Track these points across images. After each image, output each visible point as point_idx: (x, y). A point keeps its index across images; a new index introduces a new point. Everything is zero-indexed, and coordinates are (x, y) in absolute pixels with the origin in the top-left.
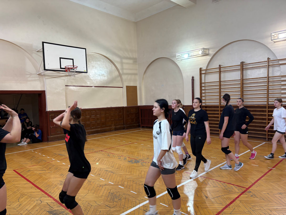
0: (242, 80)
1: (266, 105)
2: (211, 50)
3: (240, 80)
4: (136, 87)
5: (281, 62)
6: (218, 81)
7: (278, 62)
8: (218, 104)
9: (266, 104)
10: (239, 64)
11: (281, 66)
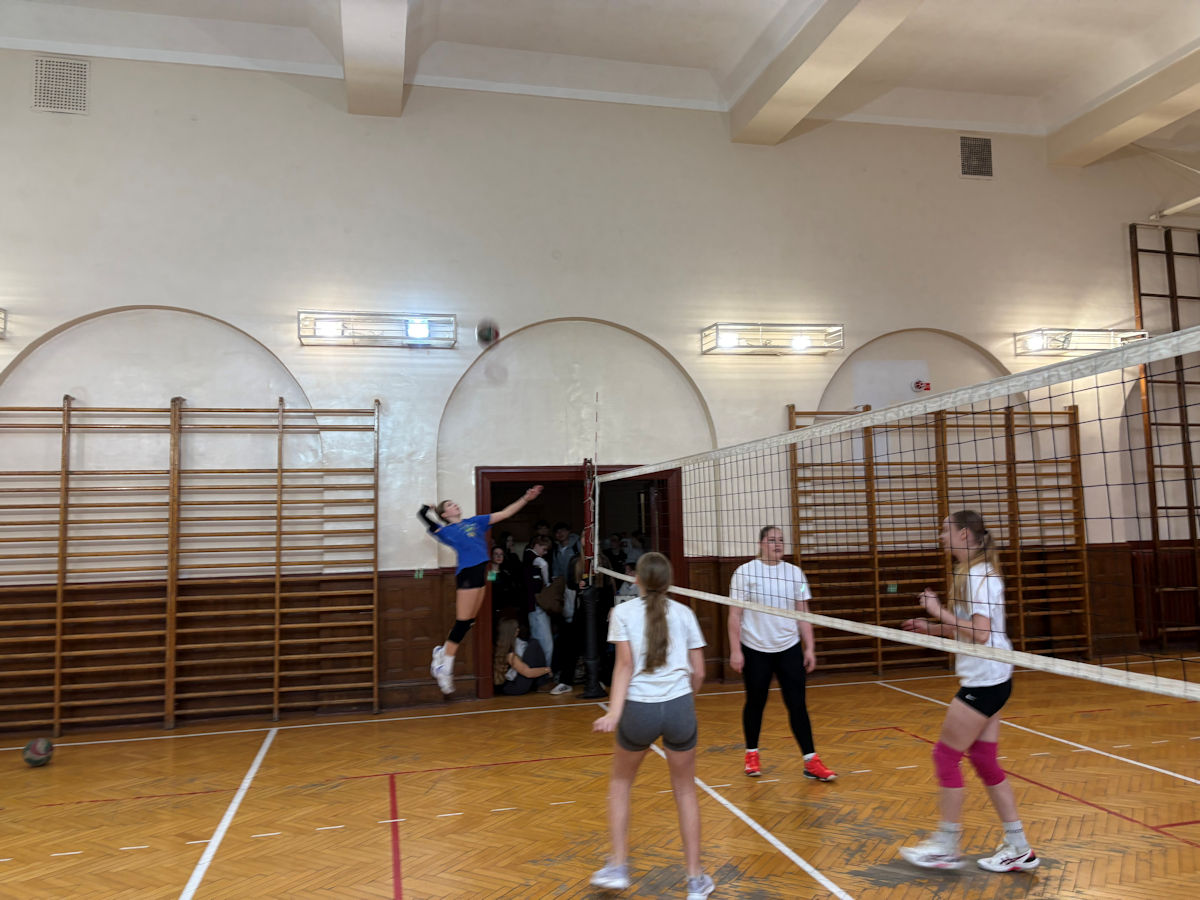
0: (178, 473)
1: (273, 576)
2: (20, 318)
3: (168, 472)
5: (323, 421)
6: (58, 467)
7: (314, 417)
8: (53, 580)
9: (274, 573)
10: (168, 405)
11: (323, 433)
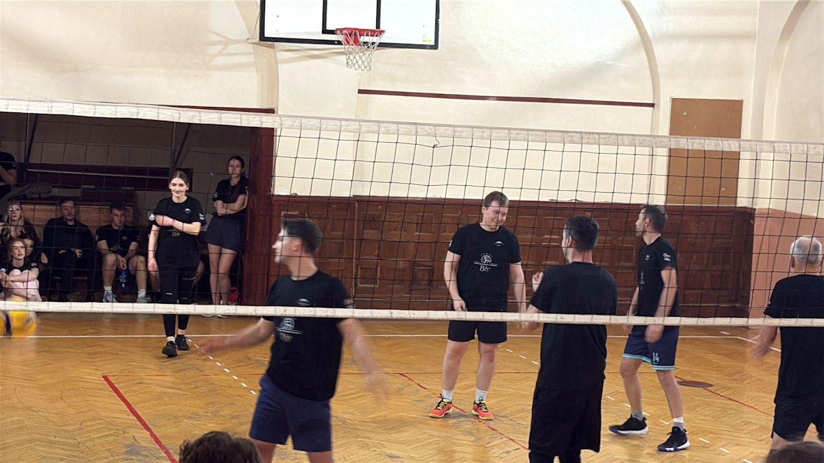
4: (739, 104)
